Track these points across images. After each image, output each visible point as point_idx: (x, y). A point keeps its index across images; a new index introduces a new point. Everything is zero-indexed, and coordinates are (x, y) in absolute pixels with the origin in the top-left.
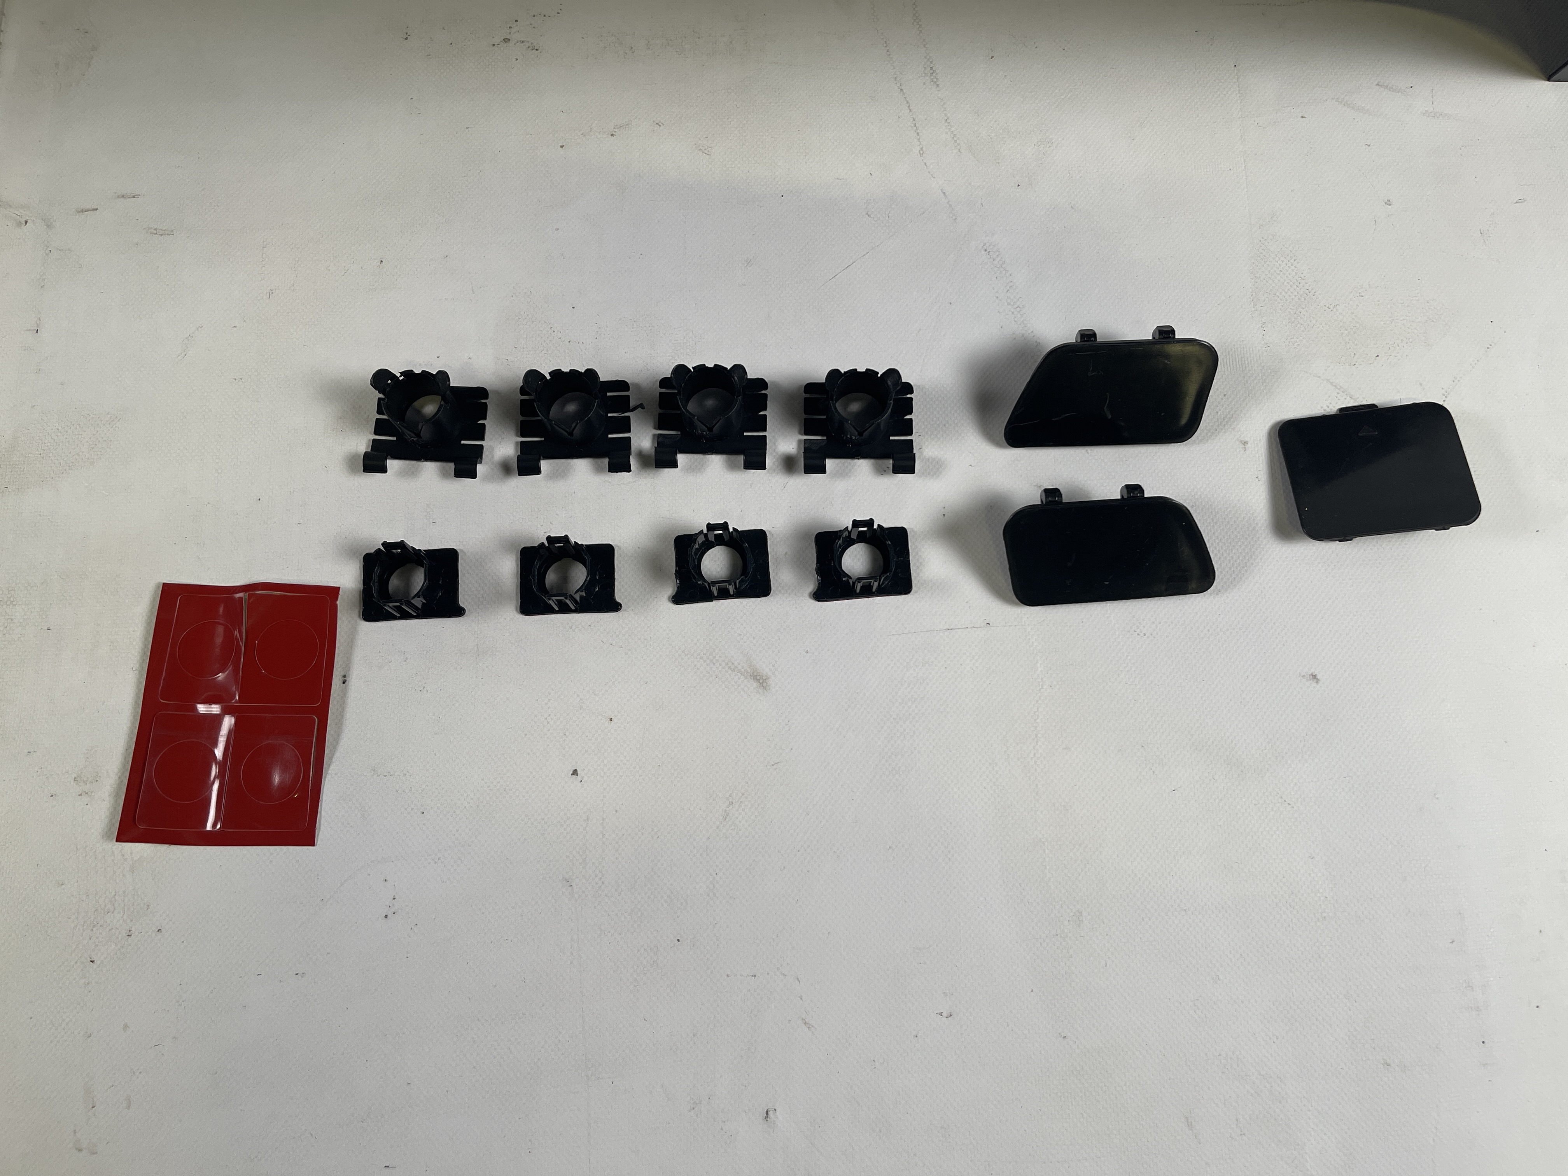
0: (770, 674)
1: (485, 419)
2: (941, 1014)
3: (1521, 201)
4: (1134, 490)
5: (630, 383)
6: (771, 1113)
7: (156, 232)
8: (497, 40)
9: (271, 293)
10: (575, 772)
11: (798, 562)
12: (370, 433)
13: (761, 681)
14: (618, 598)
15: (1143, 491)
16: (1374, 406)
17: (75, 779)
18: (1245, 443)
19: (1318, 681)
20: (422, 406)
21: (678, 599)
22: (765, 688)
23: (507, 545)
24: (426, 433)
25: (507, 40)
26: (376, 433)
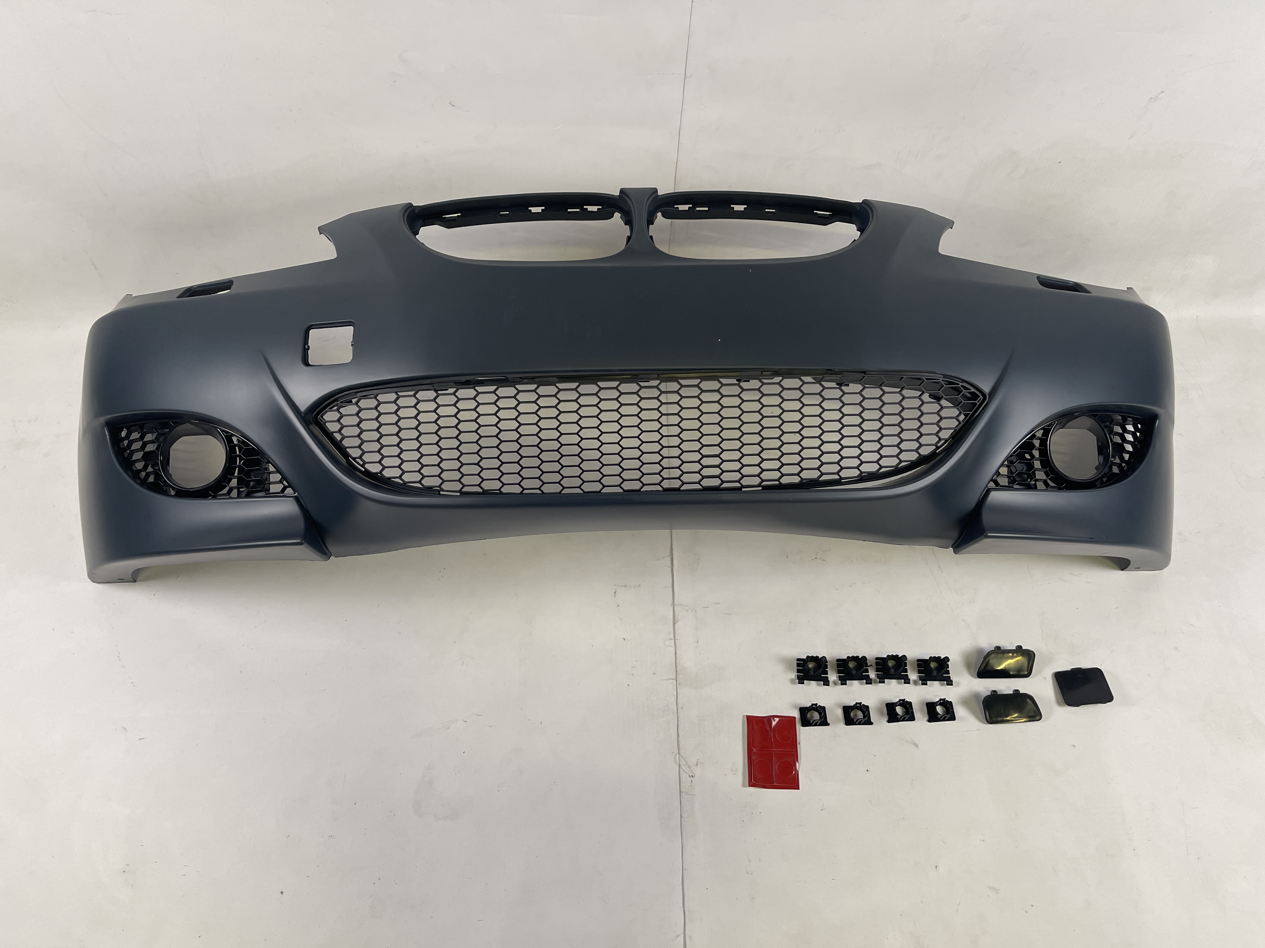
0: (918, 743)
1: (827, 668)
2: (981, 840)
3: (1117, 608)
4: (1017, 691)
5: (869, 659)
6: (937, 867)
7: (727, 614)
8: (814, 558)
9: (761, 632)
10: (868, 771)
11: (921, 711)
12: (795, 672)
13: (916, 745)
14: (872, 721)
15: (1019, 691)
16: (1081, 668)
17: (731, 770)
18: (1045, 678)
19: (1075, 747)
20: (809, 664)
21: (889, 721)
22: (918, 747)
23: (838, 705)
24: (812, 673)
25: (816, 558)
26: (797, 673)
